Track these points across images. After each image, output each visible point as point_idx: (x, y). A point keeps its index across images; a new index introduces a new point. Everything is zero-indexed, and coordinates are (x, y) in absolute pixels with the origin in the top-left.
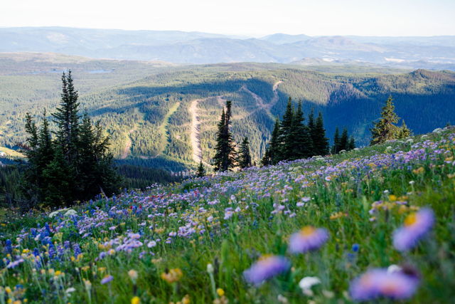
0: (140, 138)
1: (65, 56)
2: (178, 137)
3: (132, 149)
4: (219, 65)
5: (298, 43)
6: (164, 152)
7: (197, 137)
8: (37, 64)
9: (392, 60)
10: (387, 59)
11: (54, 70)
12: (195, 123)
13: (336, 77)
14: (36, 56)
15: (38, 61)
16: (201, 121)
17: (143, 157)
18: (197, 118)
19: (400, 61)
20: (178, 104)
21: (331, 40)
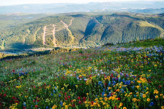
0: (28, 39)
1: (22, 13)
2: (39, 38)
3: (25, 42)
4: (63, 14)
5: (96, 5)
6: (35, 42)
7: (45, 37)
8: (13, 16)
9: (123, 8)
10: (122, 8)
11: (17, 18)
12: (45, 33)
13: (92, 16)
14: (14, 14)
15: (14, 15)
16: (47, 32)
17: (28, 44)
18: (46, 31)
19: (125, 9)
20: (40, 27)
21: (106, 3)
